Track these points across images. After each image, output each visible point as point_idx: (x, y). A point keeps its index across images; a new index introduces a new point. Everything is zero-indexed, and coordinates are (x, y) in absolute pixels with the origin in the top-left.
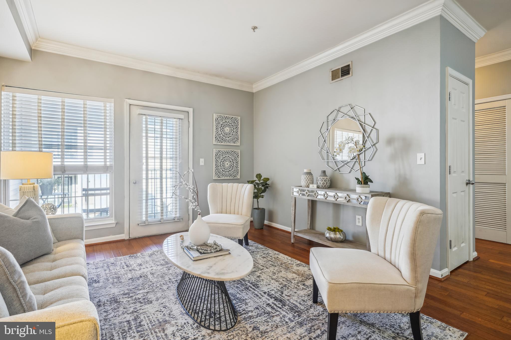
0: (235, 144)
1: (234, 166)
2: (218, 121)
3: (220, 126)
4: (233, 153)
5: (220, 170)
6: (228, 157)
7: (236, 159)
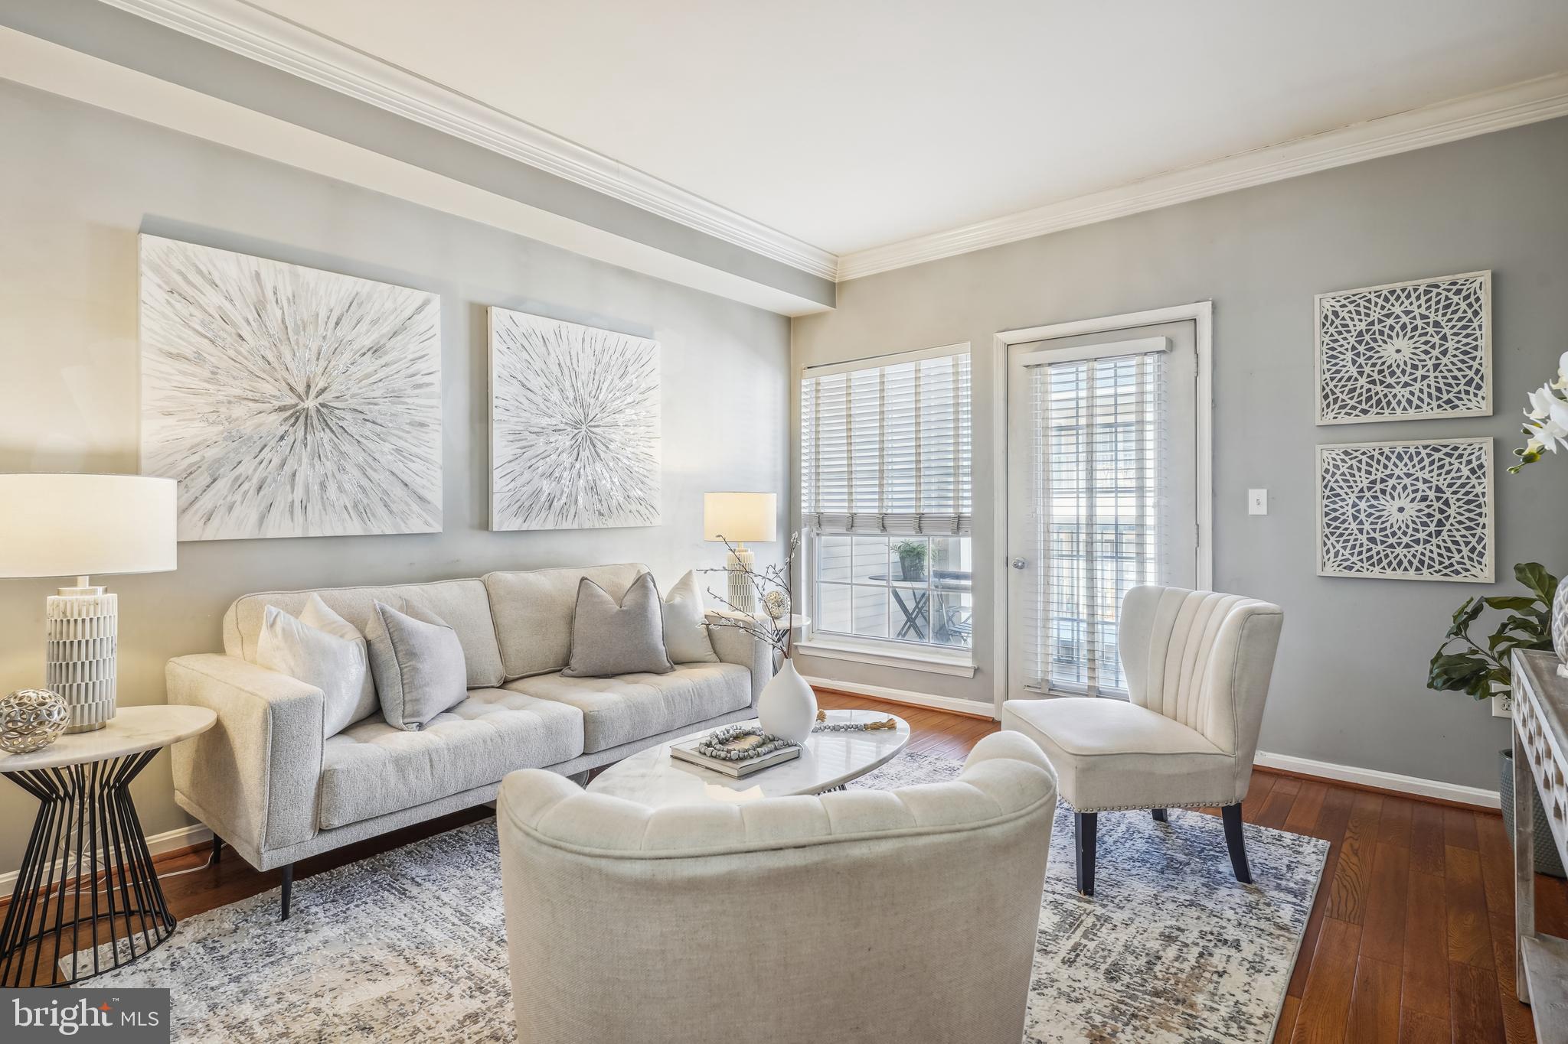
0: (1461, 412)
1: (1447, 518)
2: (1337, 322)
3: (1352, 341)
4: (1436, 456)
5: (1352, 538)
6: (1408, 475)
7: (1463, 485)
